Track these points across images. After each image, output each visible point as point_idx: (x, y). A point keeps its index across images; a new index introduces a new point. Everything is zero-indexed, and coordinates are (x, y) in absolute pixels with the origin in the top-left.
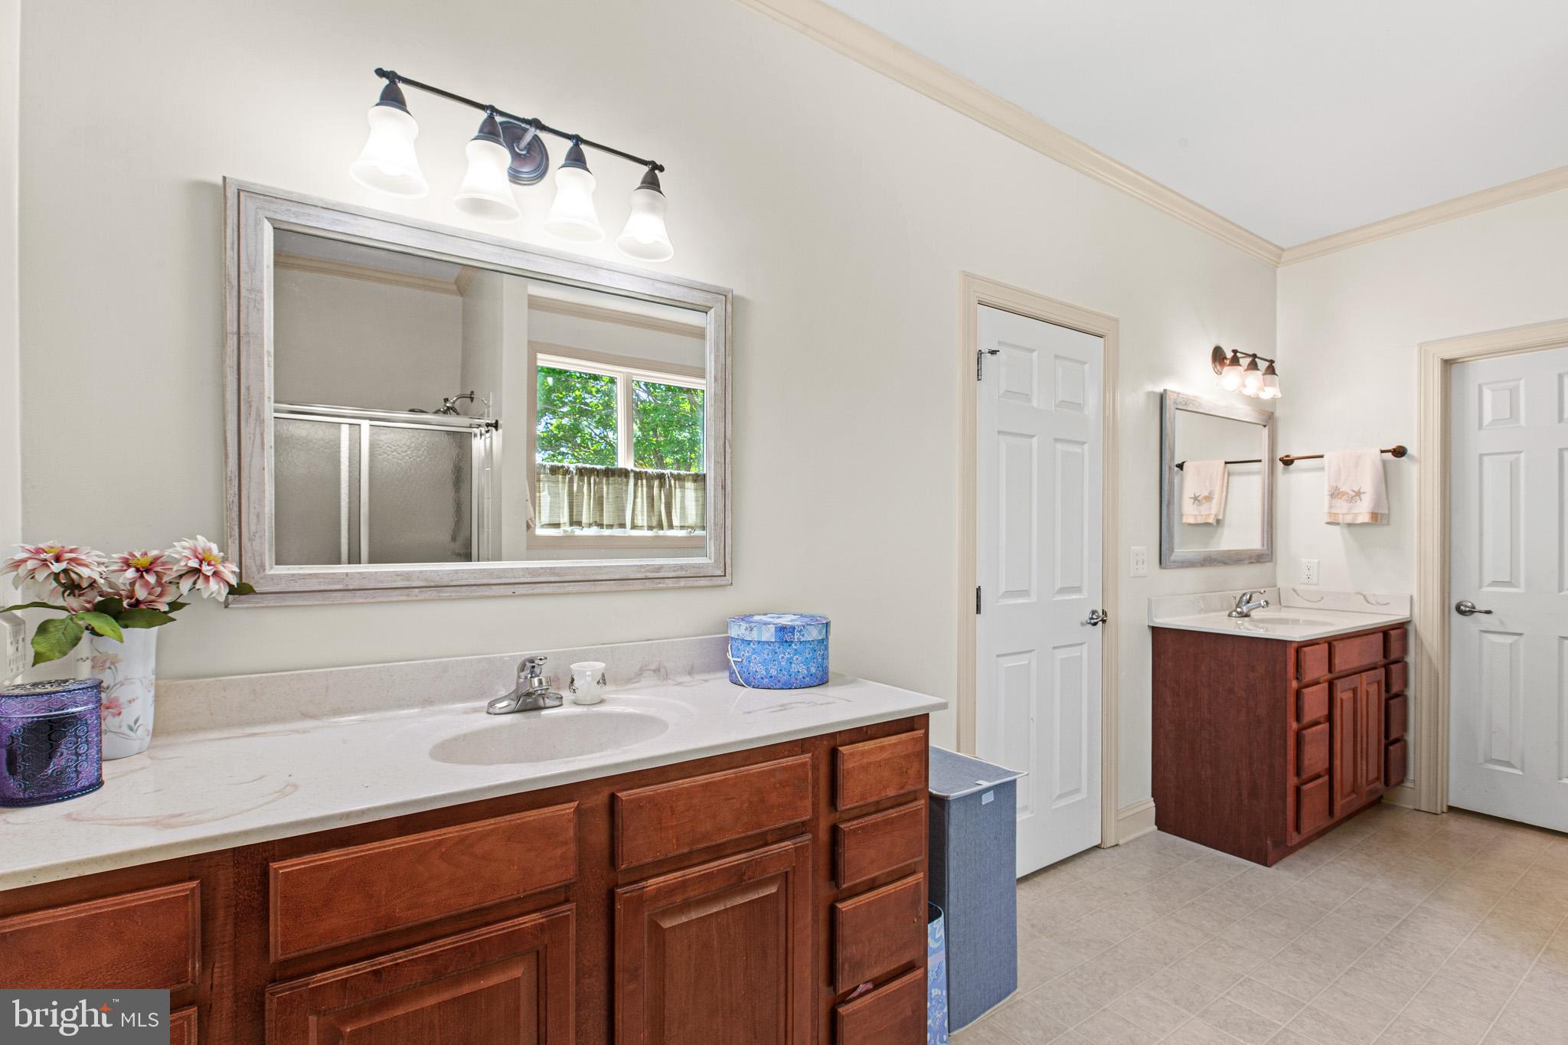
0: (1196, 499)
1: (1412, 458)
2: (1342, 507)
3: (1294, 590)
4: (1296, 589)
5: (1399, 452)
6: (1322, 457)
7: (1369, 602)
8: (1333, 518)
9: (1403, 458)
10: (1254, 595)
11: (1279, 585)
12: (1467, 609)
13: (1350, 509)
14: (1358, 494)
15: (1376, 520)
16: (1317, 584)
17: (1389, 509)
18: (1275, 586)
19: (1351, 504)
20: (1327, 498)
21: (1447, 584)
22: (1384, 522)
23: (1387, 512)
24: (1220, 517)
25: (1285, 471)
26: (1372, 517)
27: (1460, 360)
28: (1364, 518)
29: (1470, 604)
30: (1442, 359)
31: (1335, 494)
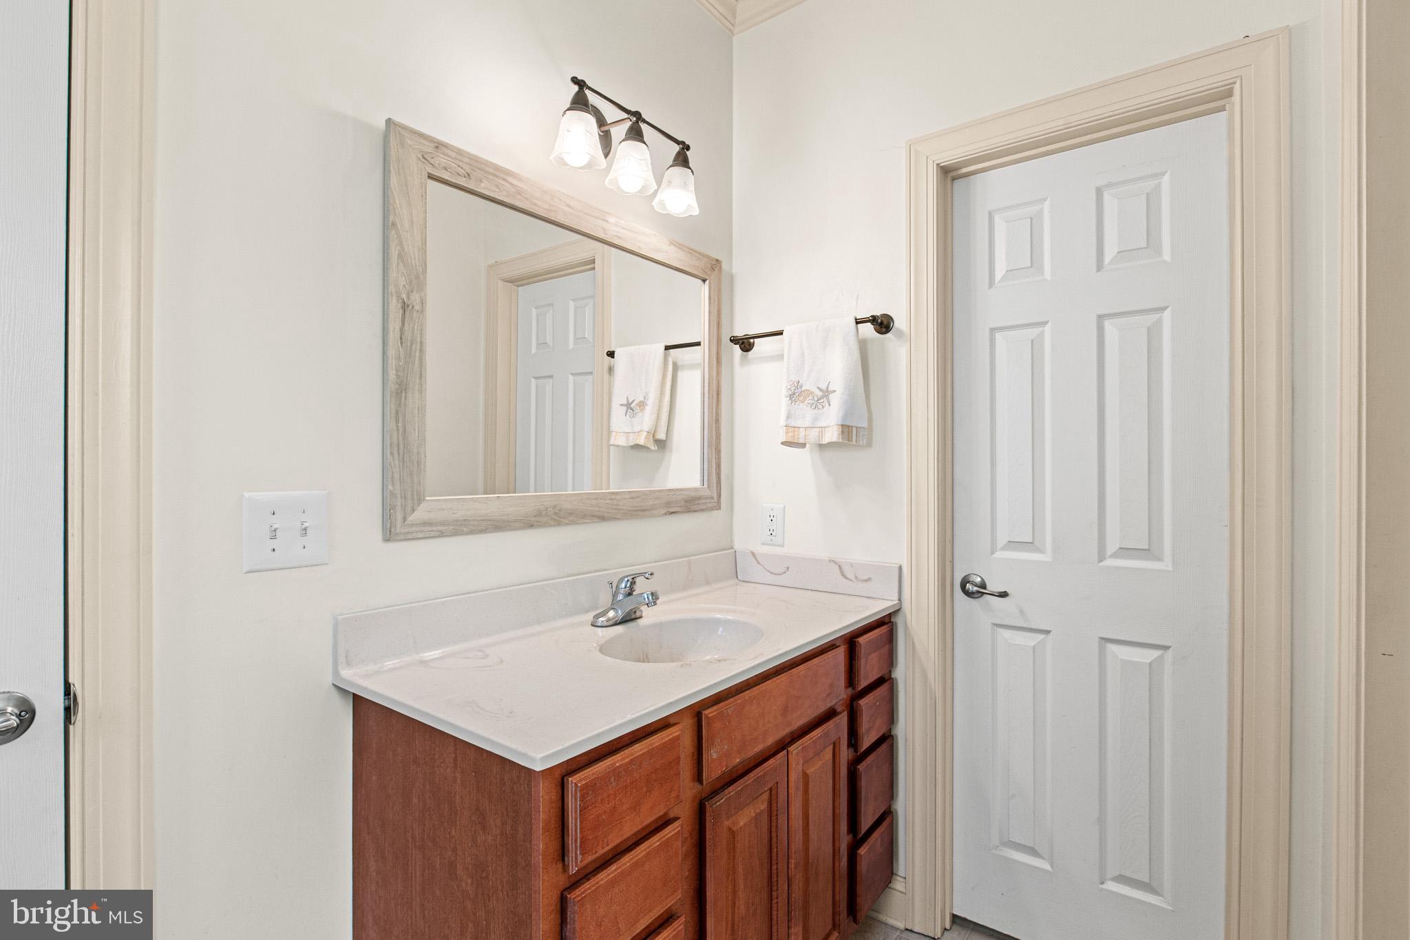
0: (628, 406)
1: (900, 334)
2: (805, 415)
3: (753, 554)
4: (756, 552)
5: (883, 324)
6: (780, 333)
7: (846, 578)
8: (790, 434)
9: (889, 335)
10: (638, 580)
11: (736, 548)
12: (975, 589)
13: (816, 419)
14: (827, 393)
15: (849, 438)
16: (782, 546)
17: (870, 420)
18: (732, 548)
19: (816, 411)
20: (785, 401)
21: (949, 545)
22: (863, 441)
23: (865, 425)
24: (661, 435)
25: (744, 361)
26: (843, 432)
27: (964, 170)
28: (832, 435)
29: (979, 580)
30: (938, 164)
31: (796, 394)
